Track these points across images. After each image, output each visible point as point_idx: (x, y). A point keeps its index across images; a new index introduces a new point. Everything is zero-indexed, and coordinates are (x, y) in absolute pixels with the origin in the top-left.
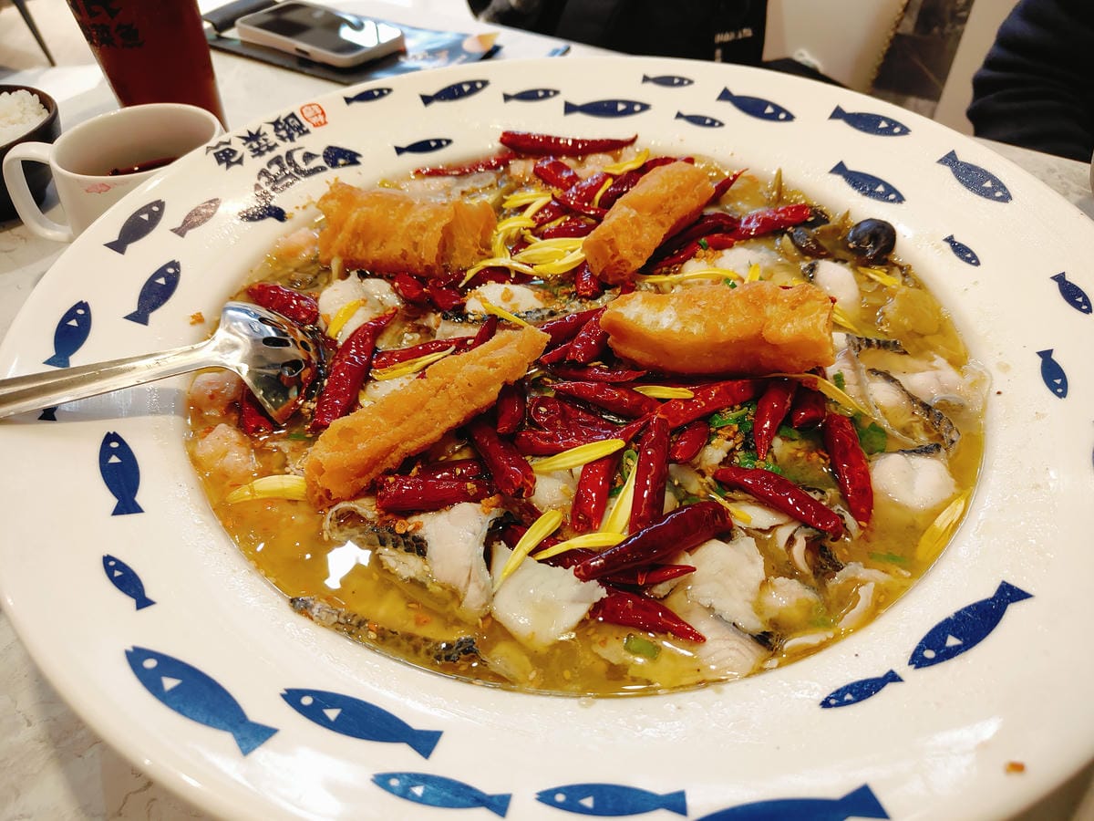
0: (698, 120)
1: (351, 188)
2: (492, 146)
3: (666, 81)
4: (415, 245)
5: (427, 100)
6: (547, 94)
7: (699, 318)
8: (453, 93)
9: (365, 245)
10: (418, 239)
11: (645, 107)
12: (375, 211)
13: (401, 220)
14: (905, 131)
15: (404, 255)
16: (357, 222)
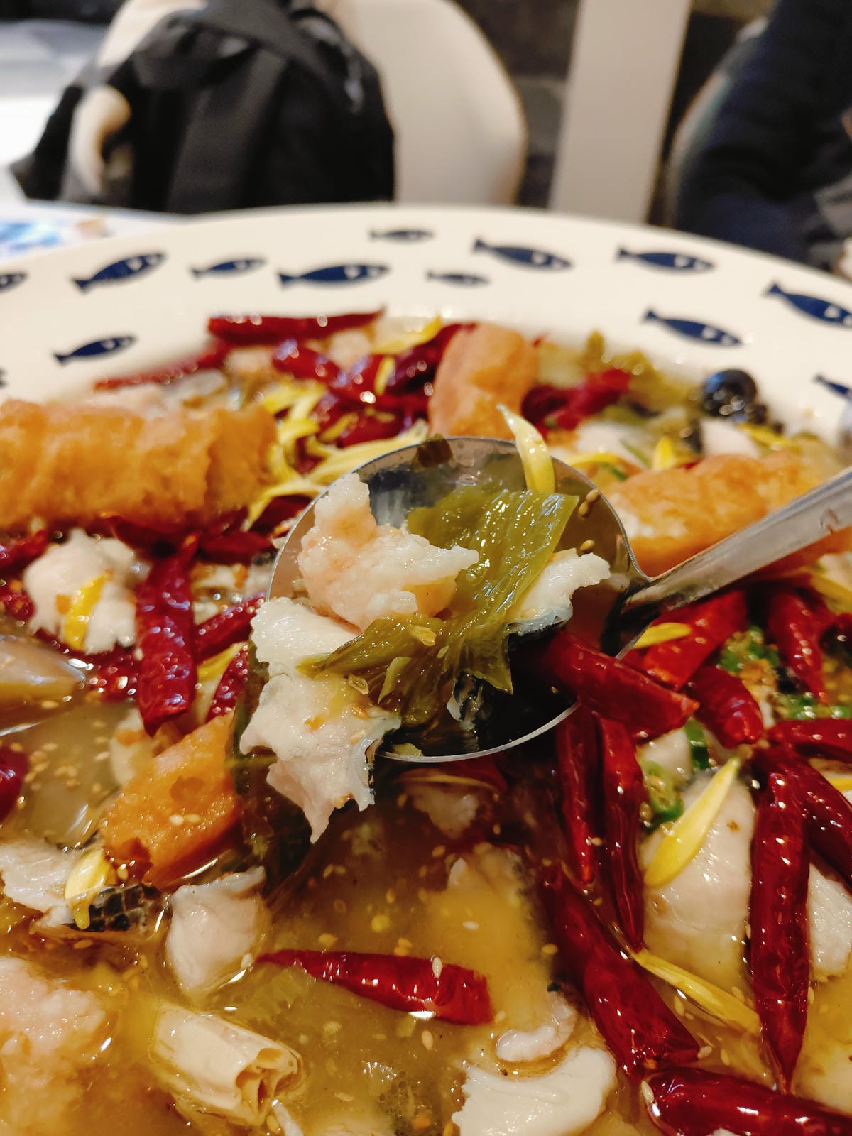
0: (457, 278)
1: (34, 406)
2: (195, 338)
3: (401, 235)
4: (166, 482)
5: (83, 284)
6: (249, 263)
7: (673, 513)
8: (117, 272)
9: (79, 492)
10: (168, 471)
11: (382, 269)
12: (86, 438)
13: (130, 445)
14: (708, 265)
15: (148, 499)
16: (60, 457)
